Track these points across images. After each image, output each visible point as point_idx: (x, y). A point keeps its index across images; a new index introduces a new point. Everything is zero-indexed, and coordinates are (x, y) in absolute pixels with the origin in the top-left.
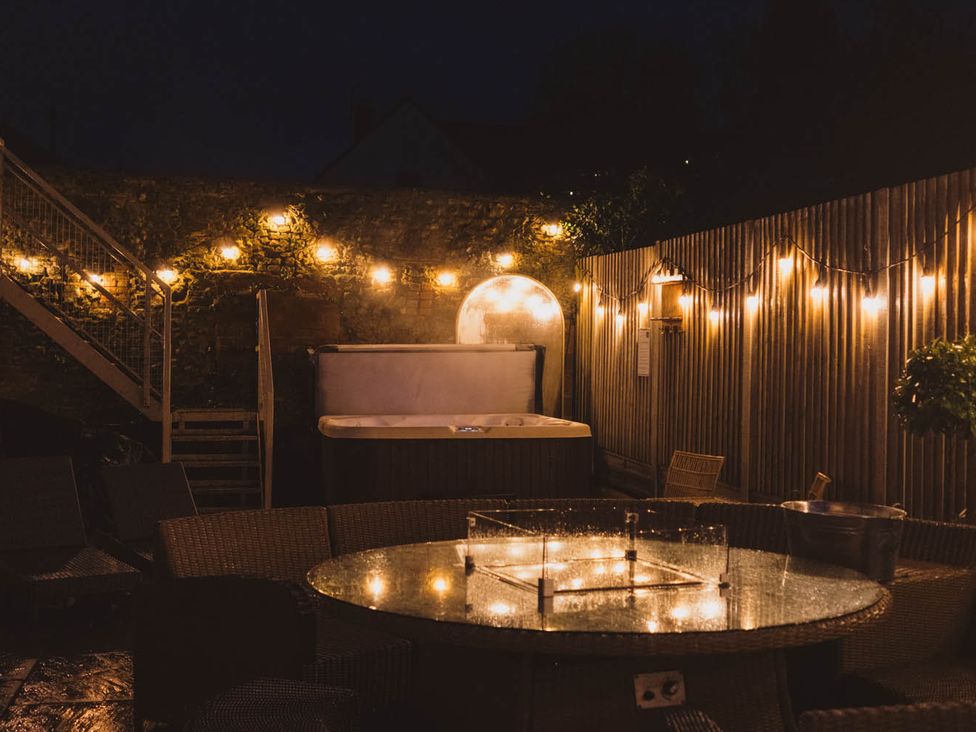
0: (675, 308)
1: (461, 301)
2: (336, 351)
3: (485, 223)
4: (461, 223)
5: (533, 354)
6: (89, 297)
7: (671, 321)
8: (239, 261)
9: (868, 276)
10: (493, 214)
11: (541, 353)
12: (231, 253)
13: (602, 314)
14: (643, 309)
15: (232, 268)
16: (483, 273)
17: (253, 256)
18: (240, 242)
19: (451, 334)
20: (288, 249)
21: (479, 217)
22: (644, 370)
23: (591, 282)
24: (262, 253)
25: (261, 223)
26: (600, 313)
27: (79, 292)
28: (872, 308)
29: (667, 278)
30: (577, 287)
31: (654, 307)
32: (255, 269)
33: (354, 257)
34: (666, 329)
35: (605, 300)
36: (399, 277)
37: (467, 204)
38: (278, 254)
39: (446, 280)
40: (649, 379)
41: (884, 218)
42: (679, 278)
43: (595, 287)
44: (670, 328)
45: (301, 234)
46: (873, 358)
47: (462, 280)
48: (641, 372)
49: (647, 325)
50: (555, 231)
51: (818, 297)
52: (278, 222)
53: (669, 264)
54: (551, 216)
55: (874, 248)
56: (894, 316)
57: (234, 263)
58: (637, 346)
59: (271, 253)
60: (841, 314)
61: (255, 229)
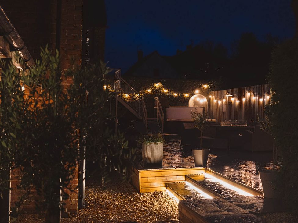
0: (230, 100)
1: (189, 99)
2: (169, 108)
3: (193, 85)
4: (189, 85)
5: (203, 108)
6: (126, 98)
7: (230, 102)
8: (151, 92)
9: (261, 96)
10: (195, 84)
11: (204, 108)
12: (149, 91)
13: (216, 101)
14: (224, 100)
15: (150, 93)
16: (193, 94)
17: (153, 91)
18: (151, 89)
19: (188, 105)
20: (159, 90)
21: (192, 84)
22: (224, 110)
23: (213, 96)
24: (155, 91)
25: (154, 85)
26: (215, 101)
27: (124, 97)
28: (261, 100)
29: (229, 95)
30: (210, 97)
31: (226, 100)
32: (153, 93)
33: (171, 91)
34: (229, 104)
35: (216, 98)
36: (178, 94)
37: (190, 82)
38: (157, 91)
39: (187, 95)
40: (226, 112)
41: (263, 88)
42: (232, 95)
43: (214, 96)
44: (229, 103)
45: (161, 87)
46: (262, 107)
47: (189, 95)
48: (224, 111)
49: (225, 103)
50: (206, 86)
51: (254, 99)
52: (157, 85)
53: (229, 93)
54: (205, 84)
55: (261, 92)
56: (264, 101)
57: (150, 92)
58: (223, 106)
59: (156, 90)
60: (257, 101)
61: (153, 86)
